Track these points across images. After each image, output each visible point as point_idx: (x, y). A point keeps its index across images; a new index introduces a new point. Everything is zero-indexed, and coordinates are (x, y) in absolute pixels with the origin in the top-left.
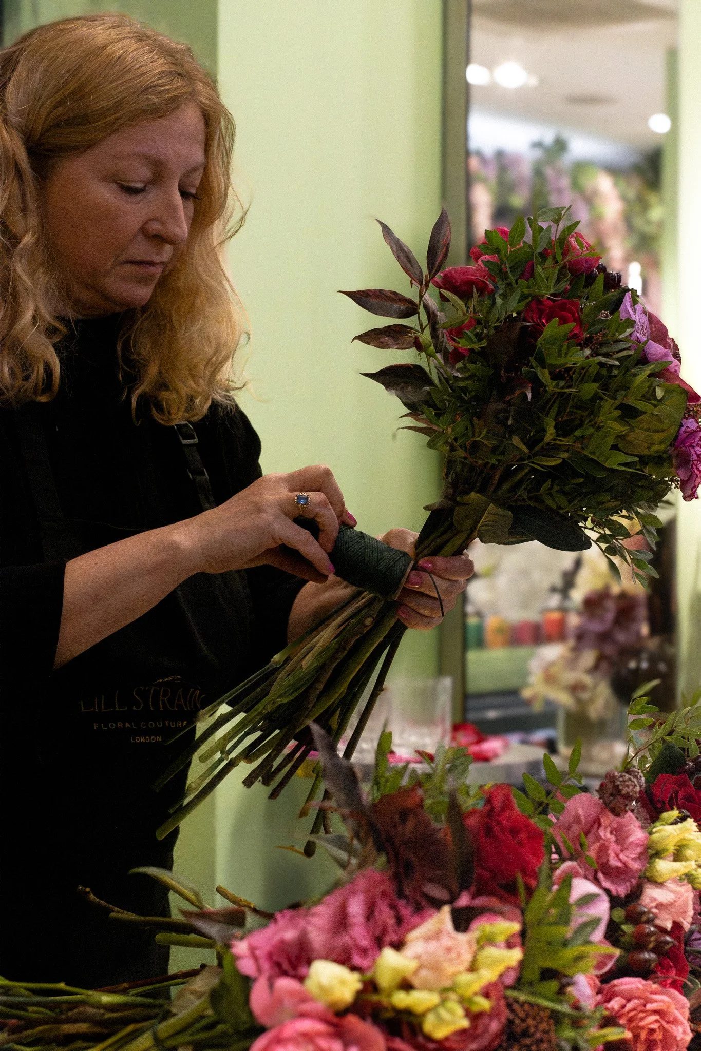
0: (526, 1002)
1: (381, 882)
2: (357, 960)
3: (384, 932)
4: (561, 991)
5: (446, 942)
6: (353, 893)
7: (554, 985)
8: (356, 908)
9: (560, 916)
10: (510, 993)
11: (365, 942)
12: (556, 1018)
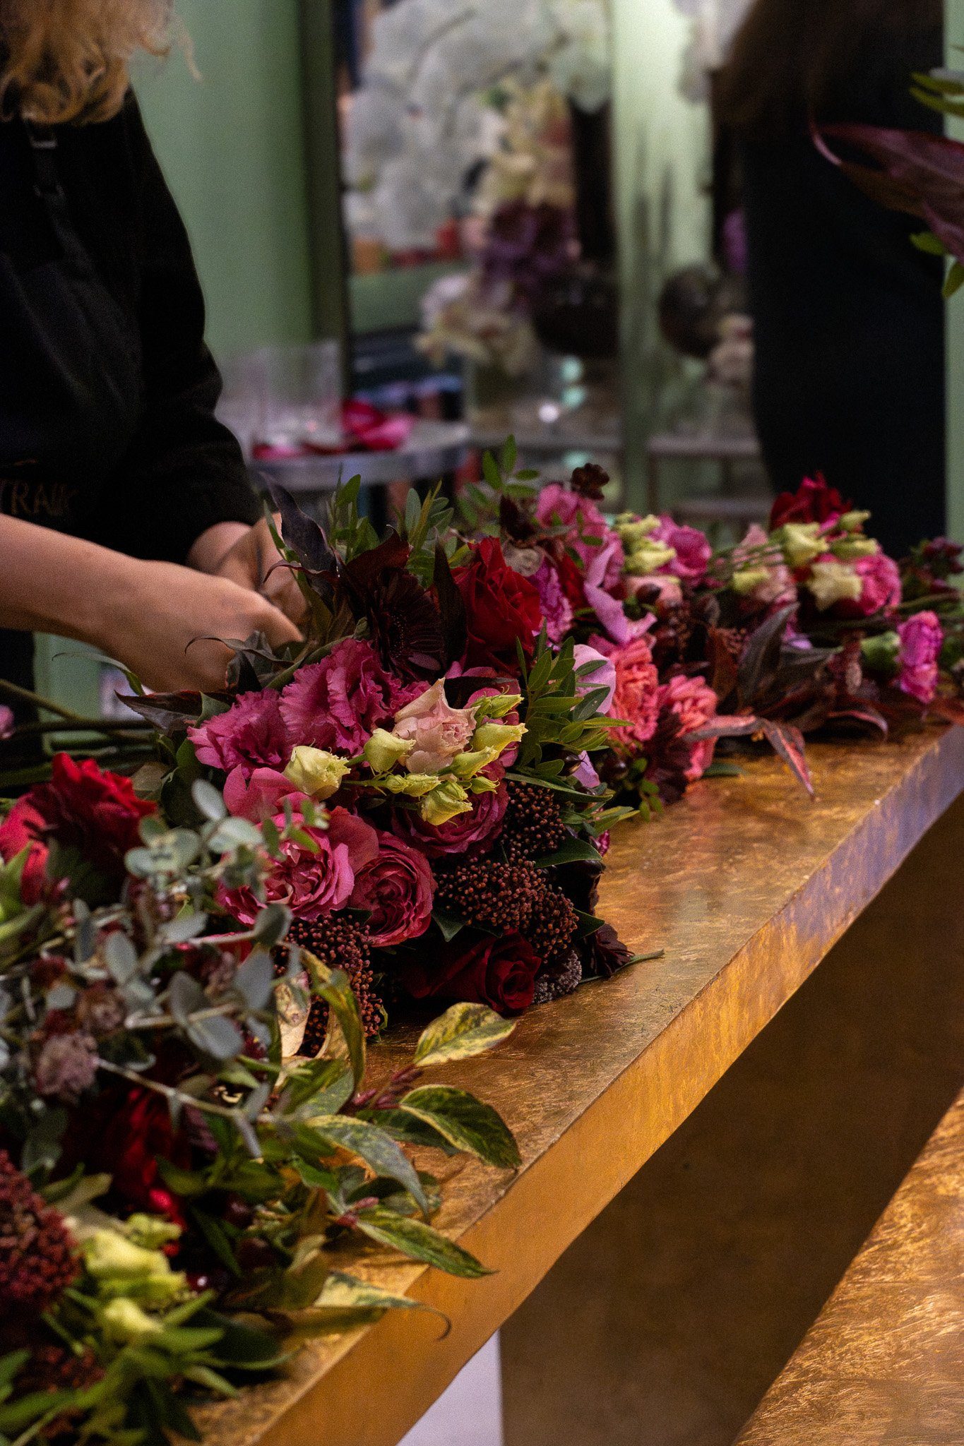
0: (528, 785)
1: (365, 653)
2: (342, 743)
3: (371, 708)
4: (566, 771)
5: (442, 718)
6: (333, 668)
7: (559, 764)
8: (336, 684)
9: (563, 686)
10: (510, 776)
11: (349, 723)
12: (560, 798)
